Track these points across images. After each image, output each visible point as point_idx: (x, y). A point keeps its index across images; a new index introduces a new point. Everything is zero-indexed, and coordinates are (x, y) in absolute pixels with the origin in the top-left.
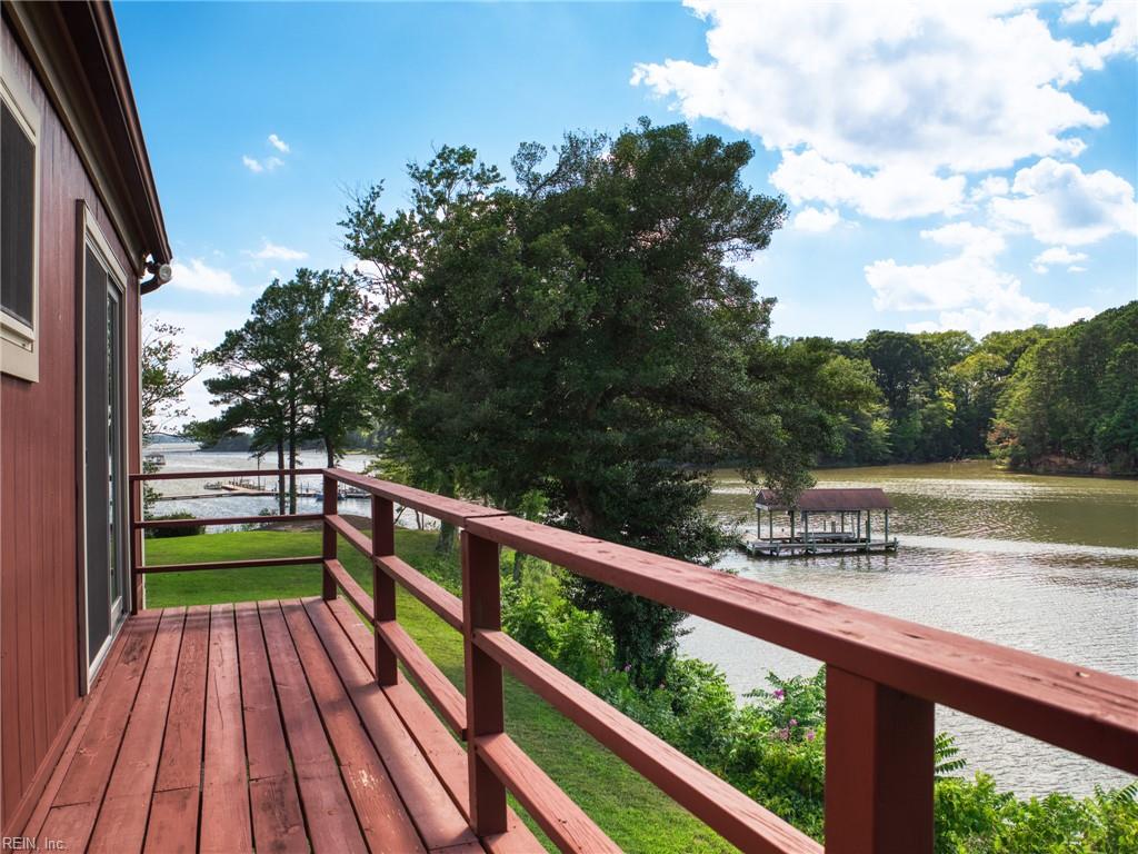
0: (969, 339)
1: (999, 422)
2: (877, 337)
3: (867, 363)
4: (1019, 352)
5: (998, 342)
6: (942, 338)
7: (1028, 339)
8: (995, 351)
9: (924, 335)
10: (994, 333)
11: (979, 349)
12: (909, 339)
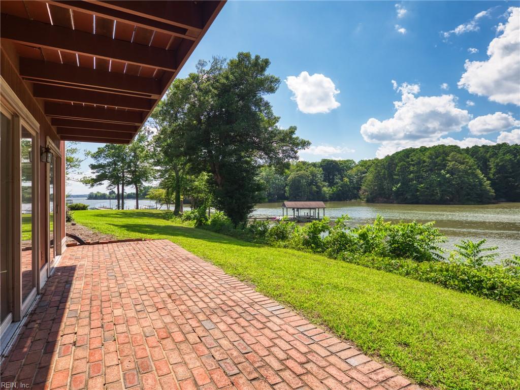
0: (354, 162)
1: (363, 187)
2: (324, 161)
3: (321, 169)
4: (370, 166)
5: (363, 163)
6: (345, 162)
7: (373, 162)
8: (362, 166)
9: (340, 161)
10: (362, 160)
11: (357, 165)
12: (335, 161)
